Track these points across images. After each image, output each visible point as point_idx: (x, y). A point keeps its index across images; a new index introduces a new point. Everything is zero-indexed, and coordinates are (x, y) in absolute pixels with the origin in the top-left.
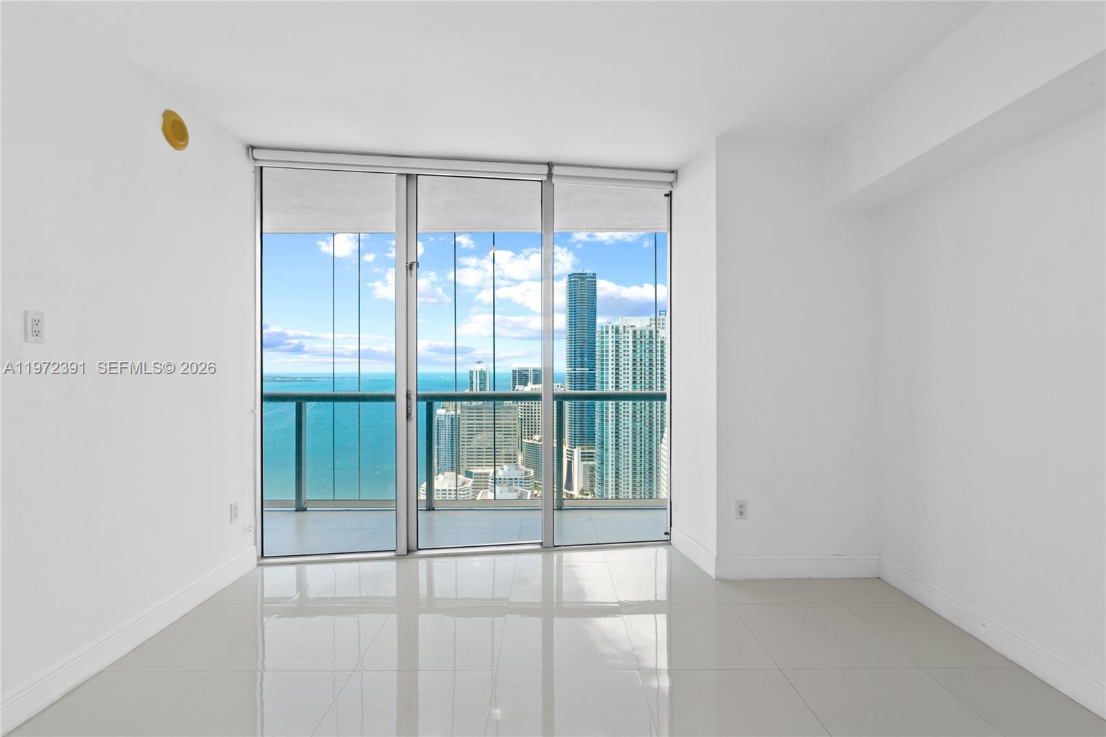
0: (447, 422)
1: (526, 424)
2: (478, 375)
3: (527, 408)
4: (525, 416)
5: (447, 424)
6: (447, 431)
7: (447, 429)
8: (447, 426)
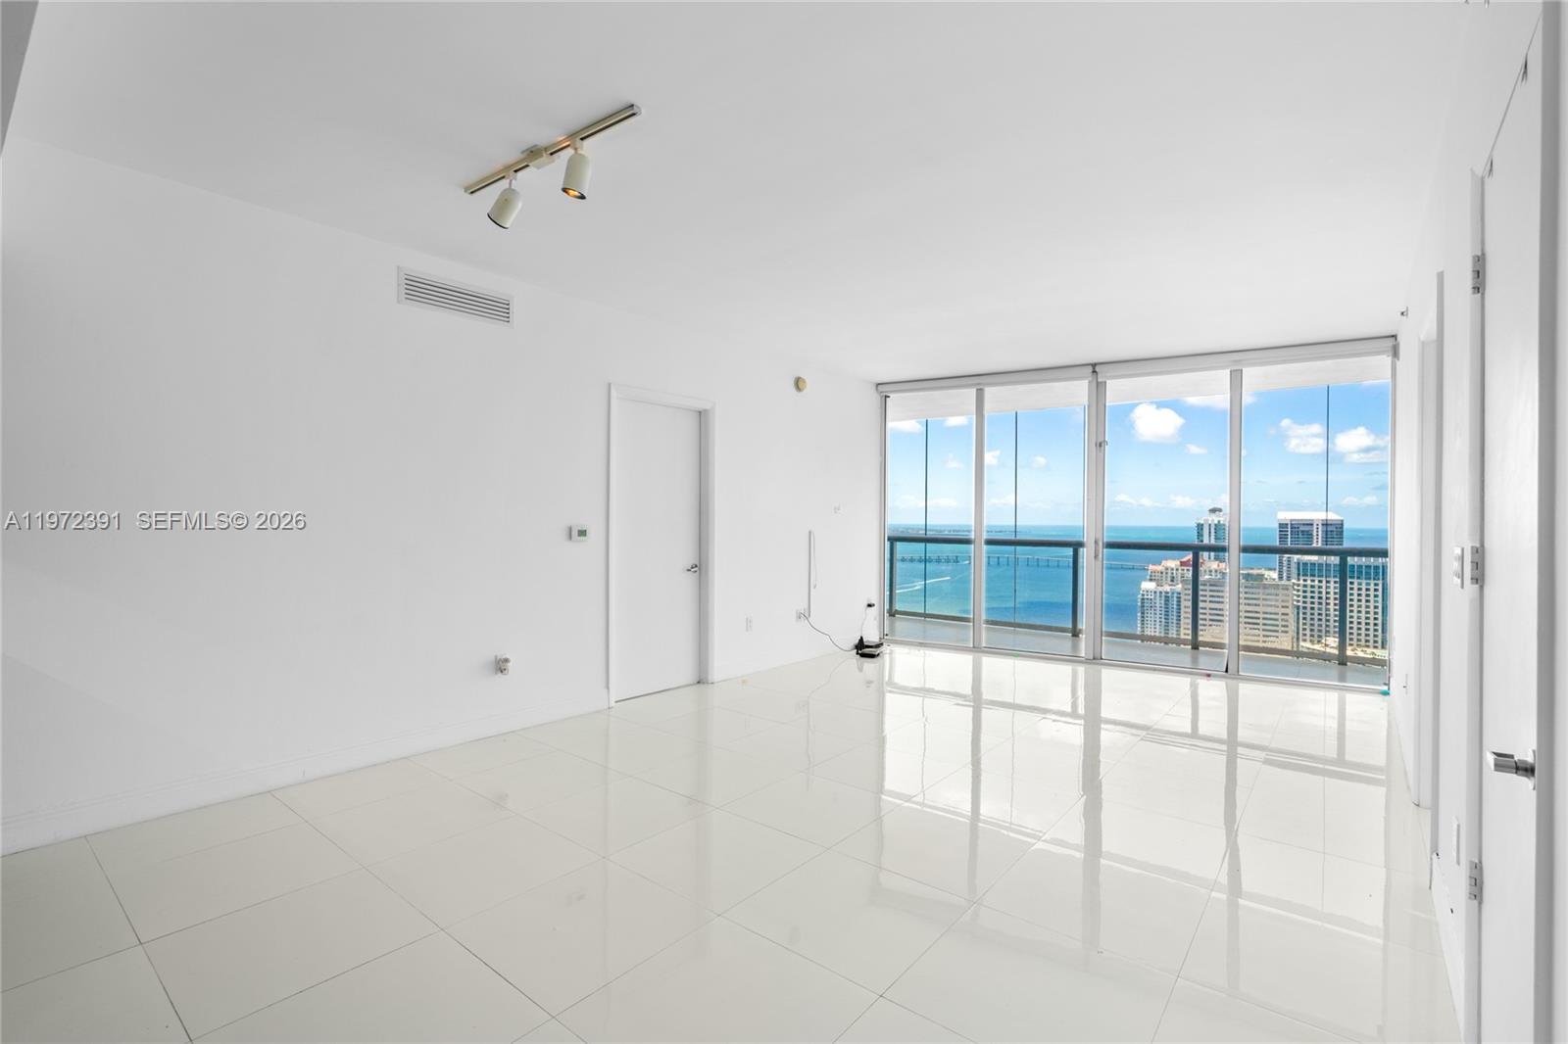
0: (1158, 601)
1: (1308, 616)
2: (1213, 530)
3: (1309, 589)
4: (1304, 602)
5: (1158, 605)
6: (1158, 616)
7: (1158, 612)
8: (1158, 609)
